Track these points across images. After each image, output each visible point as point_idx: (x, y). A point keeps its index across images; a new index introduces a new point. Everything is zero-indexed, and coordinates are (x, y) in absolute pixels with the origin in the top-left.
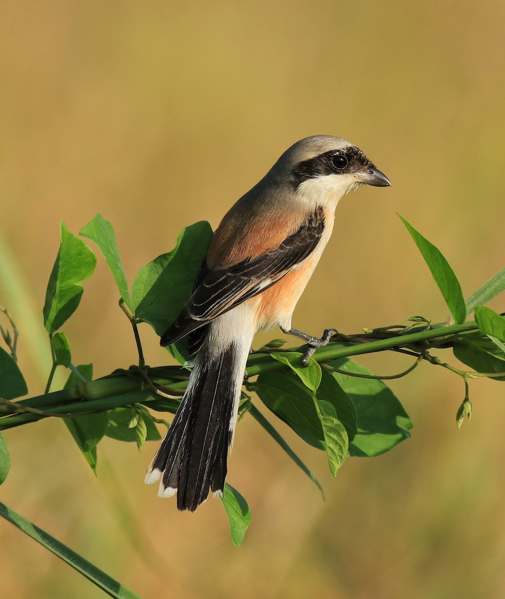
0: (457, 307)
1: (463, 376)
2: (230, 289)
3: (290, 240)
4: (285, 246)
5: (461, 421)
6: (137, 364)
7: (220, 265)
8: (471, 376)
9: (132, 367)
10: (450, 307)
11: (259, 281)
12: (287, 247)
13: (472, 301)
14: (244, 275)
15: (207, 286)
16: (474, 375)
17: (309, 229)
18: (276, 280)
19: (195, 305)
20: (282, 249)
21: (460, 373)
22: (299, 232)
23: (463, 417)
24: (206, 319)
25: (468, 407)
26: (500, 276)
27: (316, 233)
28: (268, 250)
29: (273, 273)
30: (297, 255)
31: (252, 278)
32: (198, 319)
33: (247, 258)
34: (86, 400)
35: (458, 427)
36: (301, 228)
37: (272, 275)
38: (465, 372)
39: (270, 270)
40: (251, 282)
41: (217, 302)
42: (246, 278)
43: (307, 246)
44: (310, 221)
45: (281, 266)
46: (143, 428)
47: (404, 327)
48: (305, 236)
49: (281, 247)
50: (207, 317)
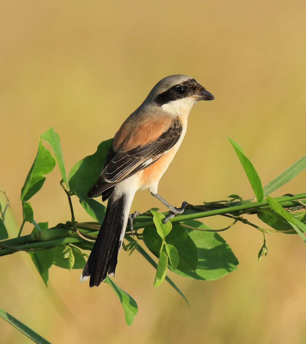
0: (258, 193)
1: (263, 231)
2: (128, 164)
3: (163, 136)
4: (161, 139)
5: (261, 258)
6: (71, 220)
7: (122, 150)
8: (267, 231)
9: (68, 222)
10: (254, 191)
11: (145, 160)
12: (162, 140)
13: (269, 187)
14: (136, 156)
15: (115, 163)
16: (269, 231)
17: (174, 129)
18: (155, 160)
19: (107, 174)
20: (159, 141)
21: (261, 230)
22: (169, 131)
23: (262, 256)
24: (115, 182)
25: (265, 250)
26: (286, 173)
27: (178, 132)
28: (151, 141)
29: (153, 155)
30: (167, 145)
31: (141, 158)
32: (110, 182)
33: (138, 146)
34: (41, 241)
35: (259, 262)
36: (170, 129)
37: (153, 156)
38: (264, 229)
39: (152, 153)
40: (141, 160)
41: (121, 171)
42: (138, 158)
43: (173, 139)
44: (175, 125)
45: (158, 151)
46: (72, 258)
47: (227, 201)
48: (172, 134)
49: (159, 140)
50: (115, 180)
